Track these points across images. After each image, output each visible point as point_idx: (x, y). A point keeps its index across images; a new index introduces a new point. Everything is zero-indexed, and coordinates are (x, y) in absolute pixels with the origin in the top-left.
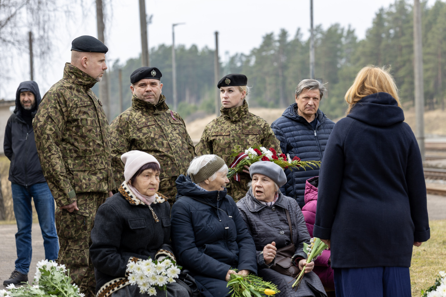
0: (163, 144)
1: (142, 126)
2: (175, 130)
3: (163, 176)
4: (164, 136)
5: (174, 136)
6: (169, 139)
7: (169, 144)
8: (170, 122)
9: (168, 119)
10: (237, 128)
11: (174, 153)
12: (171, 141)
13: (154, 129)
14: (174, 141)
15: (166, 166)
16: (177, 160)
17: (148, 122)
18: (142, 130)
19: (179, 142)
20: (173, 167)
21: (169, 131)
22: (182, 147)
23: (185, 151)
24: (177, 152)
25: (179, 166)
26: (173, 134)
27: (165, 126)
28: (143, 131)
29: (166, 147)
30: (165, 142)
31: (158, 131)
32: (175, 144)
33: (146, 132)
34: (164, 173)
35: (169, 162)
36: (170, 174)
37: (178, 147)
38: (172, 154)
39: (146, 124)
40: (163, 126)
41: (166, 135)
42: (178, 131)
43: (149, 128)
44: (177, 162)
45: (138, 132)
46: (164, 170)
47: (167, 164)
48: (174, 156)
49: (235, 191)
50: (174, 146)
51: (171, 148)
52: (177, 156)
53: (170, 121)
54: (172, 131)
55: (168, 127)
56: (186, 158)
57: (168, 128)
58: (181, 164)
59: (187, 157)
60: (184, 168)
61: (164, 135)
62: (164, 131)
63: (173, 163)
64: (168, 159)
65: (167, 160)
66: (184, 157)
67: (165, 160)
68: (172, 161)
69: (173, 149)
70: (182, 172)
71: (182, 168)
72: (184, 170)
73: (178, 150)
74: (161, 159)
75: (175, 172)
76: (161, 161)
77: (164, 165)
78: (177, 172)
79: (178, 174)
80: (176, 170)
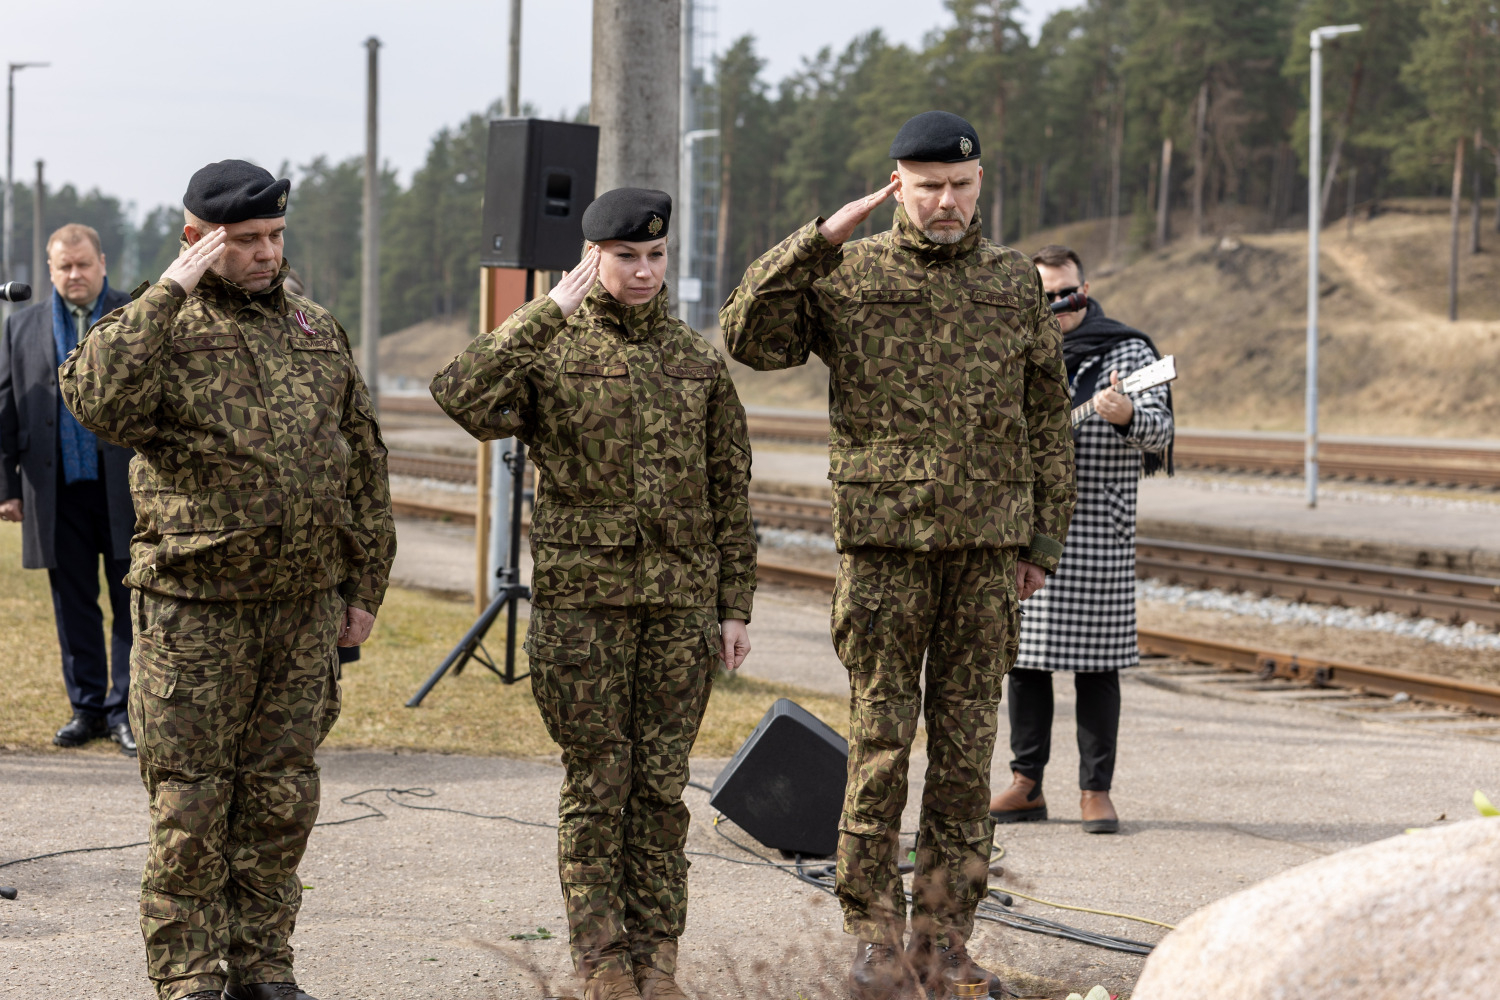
0: (247, 417)
1: (192, 347)
2: (303, 371)
3: (237, 523)
4: (258, 391)
5: (291, 394)
6: (274, 400)
7: (266, 419)
8: (290, 345)
10: (647, 354)
11: (282, 448)
12: (277, 408)
13: (230, 362)
14: (289, 410)
15: (249, 490)
16: (288, 473)
17: (214, 338)
18: (188, 361)
19: (307, 412)
20: (271, 495)
21: (279, 376)
22: (316, 434)
23: (322, 445)
24: (292, 446)
25: (293, 491)
26: (290, 387)
27: (267, 358)
28: (191, 365)
29: (258, 429)
30: (255, 411)
31: (241, 370)
32: (292, 418)
33: (201, 368)
34: (240, 514)
35: (260, 480)
36: (258, 519)
37: (301, 432)
38: (274, 453)
39: (206, 342)
40: (262, 356)
41: (265, 388)
42: (311, 377)
43: (212, 358)
44: (288, 478)
45: (173, 364)
46: (240, 503)
47: (254, 485)
48: (279, 459)
50: (285, 427)
51: (271, 432)
52: (288, 460)
55: (280, 360)
56: (322, 468)
57: (279, 366)
58: (298, 486)
59: (328, 463)
60: (309, 501)
61: (256, 387)
62: (262, 373)
63: (271, 483)
64: (258, 469)
65: (254, 470)
66: (318, 463)
67: (246, 472)
68: (271, 477)
69: (278, 434)
70: (300, 514)
71: (302, 500)
72: (307, 507)
73: (297, 439)
74: (234, 468)
75: (276, 512)
76: (233, 472)
77: (242, 486)
78: (283, 513)
79: (288, 518)
80: (280, 507)
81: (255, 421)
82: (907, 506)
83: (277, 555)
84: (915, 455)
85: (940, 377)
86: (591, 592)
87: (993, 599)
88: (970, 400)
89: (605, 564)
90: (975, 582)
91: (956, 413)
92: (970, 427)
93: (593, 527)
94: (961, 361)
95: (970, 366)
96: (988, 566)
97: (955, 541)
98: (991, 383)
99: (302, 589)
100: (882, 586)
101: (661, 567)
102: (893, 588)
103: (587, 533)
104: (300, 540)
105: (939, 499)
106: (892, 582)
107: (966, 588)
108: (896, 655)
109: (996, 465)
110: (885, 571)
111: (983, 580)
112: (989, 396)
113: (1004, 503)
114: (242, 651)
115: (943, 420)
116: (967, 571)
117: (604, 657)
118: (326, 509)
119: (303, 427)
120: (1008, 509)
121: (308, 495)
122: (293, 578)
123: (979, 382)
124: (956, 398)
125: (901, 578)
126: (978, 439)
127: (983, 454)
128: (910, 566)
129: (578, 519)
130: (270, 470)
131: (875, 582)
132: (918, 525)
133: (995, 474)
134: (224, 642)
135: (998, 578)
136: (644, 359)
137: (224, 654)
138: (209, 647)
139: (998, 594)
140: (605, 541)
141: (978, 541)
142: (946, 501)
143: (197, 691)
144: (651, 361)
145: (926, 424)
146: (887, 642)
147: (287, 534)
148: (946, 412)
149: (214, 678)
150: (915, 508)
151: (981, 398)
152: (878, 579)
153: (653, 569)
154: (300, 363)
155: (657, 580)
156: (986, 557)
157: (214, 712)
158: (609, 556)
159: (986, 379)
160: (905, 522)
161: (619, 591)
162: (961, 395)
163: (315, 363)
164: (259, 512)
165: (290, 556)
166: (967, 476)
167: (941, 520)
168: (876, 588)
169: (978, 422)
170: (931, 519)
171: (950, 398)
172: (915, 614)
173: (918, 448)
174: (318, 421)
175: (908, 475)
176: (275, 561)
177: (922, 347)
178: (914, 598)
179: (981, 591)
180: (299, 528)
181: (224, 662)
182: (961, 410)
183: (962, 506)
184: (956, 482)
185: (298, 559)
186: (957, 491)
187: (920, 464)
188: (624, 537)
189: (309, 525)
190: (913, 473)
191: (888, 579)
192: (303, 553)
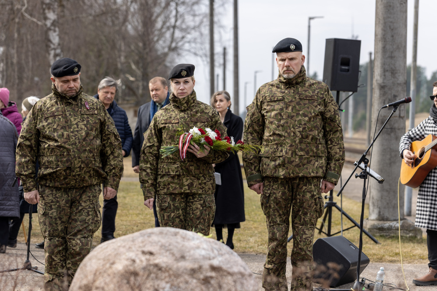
0: (63, 135)
1: (49, 115)
2: (83, 121)
3: (59, 166)
4: (67, 127)
5: (78, 128)
6: (72, 130)
7: (69, 135)
9: (80, 110)
10: (186, 116)
11: (72, 144)
12: (72, 132)
13: (60, 119)
14: (76, 133)
16: (74, 151)
17: (55, 112)
18: (48, 120)
19: (82, 133)
20: (68, 158)
21: (75, 122)
22: (84, 140)
23: (86, 143)
24: (76, 143)
25: (75, 157)
26: (78, 125)
27: (72, 117)
29: (66, 138)
30: (65, 133)
31: (63, 121)
32: (77, 135)
33: (51, 122)
34: (59, 163)
35: (65, 153)
36: (64, 165)
37: (79, 139)
38: (70, 145)
39: (53, 114)
40: (70, 117)
41: (70, 126)
42: (85, 122)
43: (55, 118)
44: (73, 153)
45: (44, 121)
46: (59, 160)
47: (63, 155)
48: (71, 147)
49: (184, 177)
50: (74, 138)
51: (69, 139)
52: (74, 148)
53: (80, 112)
54: (79, 122)
55: (76, 117)
56: (86, 150)
57: (75, 119)
58: (76, 155)
59: (87, 148)
60: (80, 160)
62: (69, 122)
63: (68, 154)
65: (64, 151)
66: (84, 149)
67: (61, 151)
68: (69, 153)
69: (71, 140)
70: (77, 163)
71: (77, 159)
72: (79, 162)
73: (77, 141)
74: (58, 150)
75: (69, 163)
76: (58, 151)
77: (60, 155)
78: (71, 163)
79: (73, 165)
80: (70, 161)
81: (65, 136)
82: (277, 164)
83: (70, 175)
84: (280, 148)
85: (287, 123)
86: (168, 189)
87: (308, 193)
88: (297, 130)
89: (172, 180)
90: (302, 188)
91: (292, 134)
92: (297, 139)
93: (168, 169)
94: (295, 118)
95: (298, 119)
96: (306, 183)
97: (292, 175)
98: (305, 124)
99: (79, 185)
100: (271, 188)
101: (189, 181)
102: (274, 189)
103: (167, 171)
104: (77, 171)
105: (286, 162)
106: (274, 187)
107: (299, 190)
108: (276, 211)
109: (308, 150)
110: (272, 184)
111: (304, 187)
112: (304, 128)
113: (312, 163)
114: (64, 201)
115: (288, 137)
116: (299, 185)
117: (172, 207)
118: (86, 162)
119: (80, 138)
120: (314, 165)
121: (79, 158)
122: (76, 182)
123: (301, 124)
124: (292, 129)
125: (276, 186)
126: (301, 142)
127: (303, 147)
128: (279, 182)
129: (165, 166)
130: (68, 150)
131: (269, 187)
132: (281, 170)
133: (307, 153)
134: (58, 198)
135: (310, 187)
136: (184, 117)
137: (58, 202)
138: (53, 199)
139: (310, 192)
140: (172, 173)
141: (300, 175)
142: (288, 162)
143: (50, 212)
144: (187, 118)
145: (283, 138)
146: (272, 206)
147: (73, 169)
148: (289, 134)
149: (55, 209)
150: (279, 165)
151: (301, 129)
152: (270, 186)
153: (186, 182)
154: (82, 118)
155: (188, 185)
156: (305, 180)
157: (56, 219)
158: (173, 177)
159: (303, 123)
160: (277, 169)
161: (175, 188)
162: (294, 128)
163: (88, 118)
164: (65, 163)
165: (74, 176)
166: (296, 154)
167: (287, 168)
168: (269, 189)
169: (300, 137)
170: (284, 168)
171: (290, 129)
172: (281, 198)
173: (281, 146)
174: (85, 136)
175: (278, 154)
176: (70, 177)
177: (282, 114)
178: (281, 192)
179: (304, 191)
180: (77, 168)
181: (58, 204)
182: (294, 133)
183: (294, 164)
184: (292, 156)
185: (77, 177)
186: (292, 159)
187: (282, 151)
188: (176, 172)
189: (80, 167)
190: (280, 154)
191: (273, 186)
192: (79, 175)
